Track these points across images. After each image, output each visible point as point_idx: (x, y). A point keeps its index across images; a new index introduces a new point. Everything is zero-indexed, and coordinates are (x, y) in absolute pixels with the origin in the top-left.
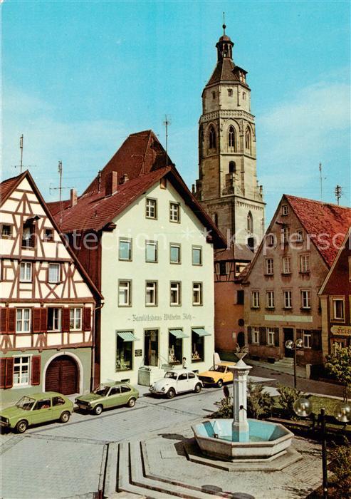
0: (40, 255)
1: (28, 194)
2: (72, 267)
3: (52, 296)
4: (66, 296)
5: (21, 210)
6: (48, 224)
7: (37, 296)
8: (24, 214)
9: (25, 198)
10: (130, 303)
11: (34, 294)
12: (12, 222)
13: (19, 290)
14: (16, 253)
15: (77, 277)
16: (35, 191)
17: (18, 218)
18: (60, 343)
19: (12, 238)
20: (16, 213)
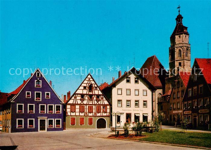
0: (94, 93)
1: (90, 79)
2: (103, 97)
3: (98, 104)
4: (101, 104)
5: (88, 83)
6: (96, 86)
7: (94, 103)
8: (89, 83)
9: (89, 80)
10: (122, 106)
11: (93, 103)
12: (86, 86)
13: (89, 102)
14: (88, 93)
15: (104, 99)
16: (92, 78)
17: (88, 85)
18: (100, 115)
19: (86, 90)
20: (87, 83)
